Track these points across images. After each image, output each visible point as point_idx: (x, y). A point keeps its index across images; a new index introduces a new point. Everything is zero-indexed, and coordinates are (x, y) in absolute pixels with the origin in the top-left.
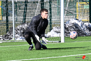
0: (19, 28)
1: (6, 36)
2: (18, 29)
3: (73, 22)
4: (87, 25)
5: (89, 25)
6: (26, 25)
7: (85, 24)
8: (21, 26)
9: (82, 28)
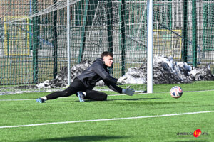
0: (75, 69)
1: (55, 81)
2: (75, 71)
3: (159, 61)
4: (181, 66)
5: (184, 66)
6: (87, 65)
7: (178, 63)
8: (78, 66)
9: (174, 71)
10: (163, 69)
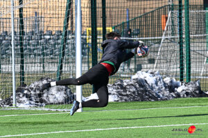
0: (32, 87)
4: (168, 82)
5: (171, 82)
6: (45, 81)
10: (137, 86)
